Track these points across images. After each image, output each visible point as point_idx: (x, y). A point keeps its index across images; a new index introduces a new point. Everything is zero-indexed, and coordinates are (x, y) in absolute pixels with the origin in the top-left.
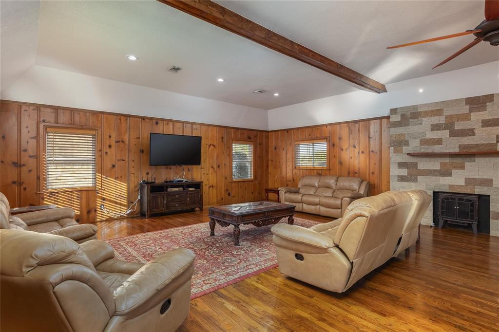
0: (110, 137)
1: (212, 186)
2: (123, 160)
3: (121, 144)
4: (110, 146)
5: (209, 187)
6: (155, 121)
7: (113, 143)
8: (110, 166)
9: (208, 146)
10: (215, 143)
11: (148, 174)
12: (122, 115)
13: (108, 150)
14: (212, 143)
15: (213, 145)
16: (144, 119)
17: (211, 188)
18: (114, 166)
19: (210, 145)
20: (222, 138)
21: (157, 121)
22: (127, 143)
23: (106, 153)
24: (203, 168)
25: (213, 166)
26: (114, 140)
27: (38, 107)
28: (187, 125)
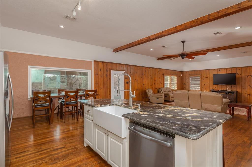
0: (204, 76)
1: (250, 95)
2: (208, 83)
3: (207, 78)
4: (204, 79)
5: (247, 95)
6: (219, 70)
8: (204, 85)
9: (247, 76)
11: (216, 87)
12: (207, 70)
13: (203, 80)
17: (249, 95)
18: (205, 85)
19: (249, 76)
22: (209, 78)
23: (203, 81)
24: (243, 86)
25: (250, 85)
26: (205, 77)
27: (188, 71)
28: (234, 69)
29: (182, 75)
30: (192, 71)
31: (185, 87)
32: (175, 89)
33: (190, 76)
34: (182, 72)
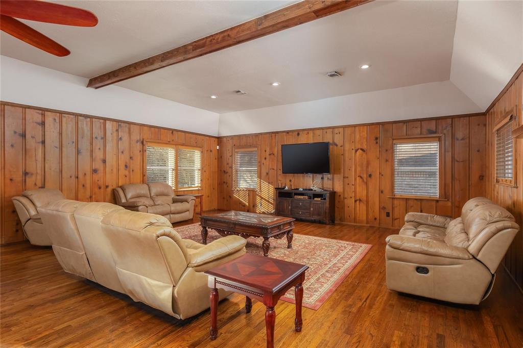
0: (265, 151)
1: (360, 200)
2: (273, 169)
3: (272, 156)
4: (265, 158)
5: (356, 201)
6: (296, 133)
7: (268, 156)
8: (265, 173)
9: (354, 151)
10: (365, 147)
11: (290, 181)
12: (273, 133)
14: (360, 147)
15: (361, 149)
16: (288, 133)
17: (358, 202)
18: (267, 174)
19: (358, 149)
20: (377, 139)
21: (298, 132)
22: (276, 155)
23: (263, 164)
24: (347, 177)
25: (362, 176)
26: (268, 153)
27: (232, 137)
28: (328, 131)
29: (218, 147)
30: (240, 137)
31: (225, 181)
32: (196, 185)
33: (236, 150)
34: (219, 139)
